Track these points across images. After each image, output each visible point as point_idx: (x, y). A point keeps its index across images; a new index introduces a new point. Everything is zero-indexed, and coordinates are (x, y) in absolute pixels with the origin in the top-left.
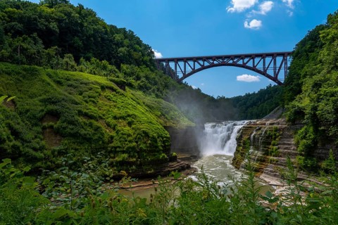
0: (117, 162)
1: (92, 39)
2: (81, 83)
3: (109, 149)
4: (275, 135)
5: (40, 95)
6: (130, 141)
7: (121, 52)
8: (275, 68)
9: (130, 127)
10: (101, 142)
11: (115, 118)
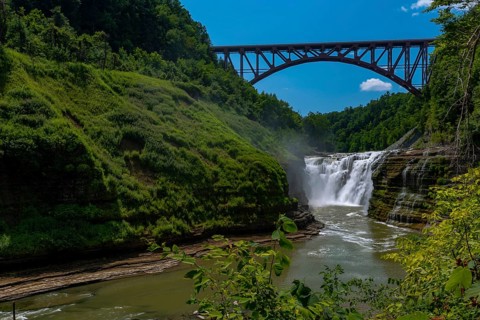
0: (230, 209)
1: (128, 14)
2: (146, 91)
3: (216, 190)
4: (442, 169)
5: (106, 111)
6: (243, 179)
7: (170, 37)
8: (407, 66)
9: (235, 158)
10: (203, 181)
11: (210, 145)
